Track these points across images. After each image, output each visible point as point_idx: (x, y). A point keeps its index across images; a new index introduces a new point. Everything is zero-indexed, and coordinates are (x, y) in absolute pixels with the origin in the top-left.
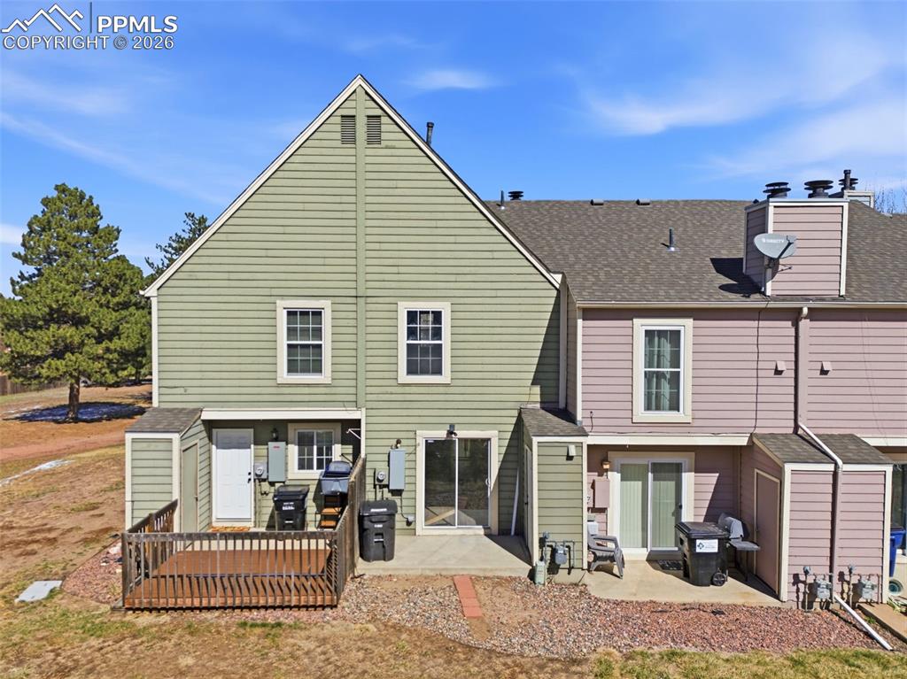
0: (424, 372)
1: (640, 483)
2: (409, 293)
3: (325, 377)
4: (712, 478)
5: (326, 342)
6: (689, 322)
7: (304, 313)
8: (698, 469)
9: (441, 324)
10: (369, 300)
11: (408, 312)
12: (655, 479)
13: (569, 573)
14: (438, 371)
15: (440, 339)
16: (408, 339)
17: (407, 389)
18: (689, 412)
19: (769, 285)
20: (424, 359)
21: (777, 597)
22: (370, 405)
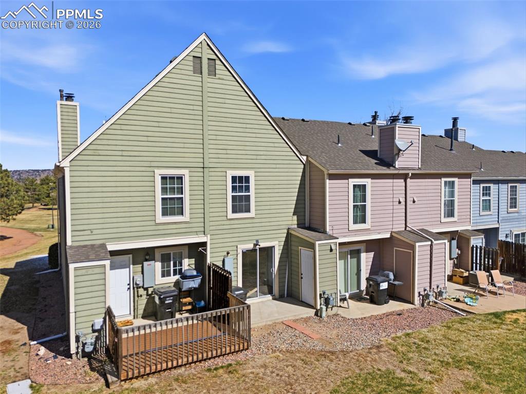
0: (241, 211)
1: (343, 261)
2: (232, 165)
3: (186, 217)
4: (372, 255)
5: (186, 196)
6: (369, 180)
7: (172, 178)
8: (367, 251)
9: (249, 183)
10: (211, 170)
11: (232, 177)
12: (351, 258)
13: (332, 310)
14: (248, 211)
15: (249, 192)
16: (232, 192)
17: (232, 222)
18: (370, 223)
19: (397, 162)
20: (241, 204)
21: (413, 303)
22: (212, 232)
